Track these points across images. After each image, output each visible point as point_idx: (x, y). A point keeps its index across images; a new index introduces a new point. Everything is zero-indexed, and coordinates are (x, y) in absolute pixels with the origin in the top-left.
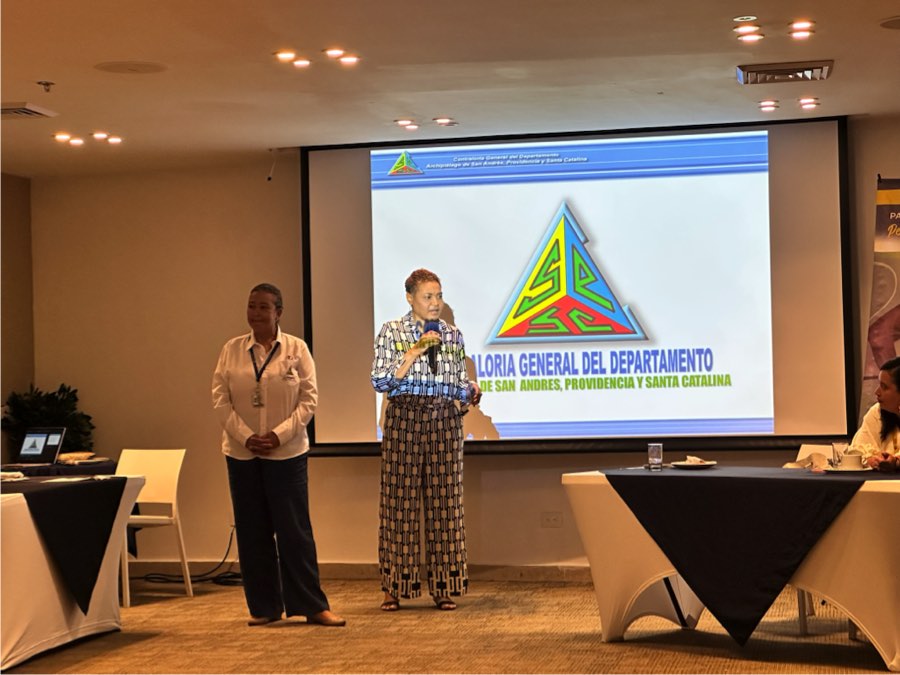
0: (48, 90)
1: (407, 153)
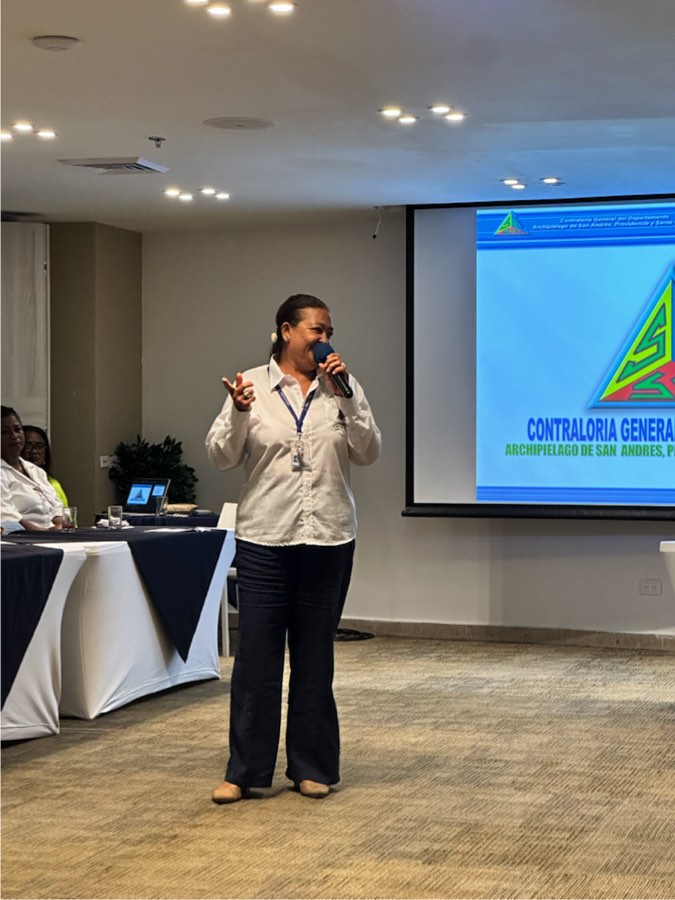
0: (158, 146)
1: (513, 213)
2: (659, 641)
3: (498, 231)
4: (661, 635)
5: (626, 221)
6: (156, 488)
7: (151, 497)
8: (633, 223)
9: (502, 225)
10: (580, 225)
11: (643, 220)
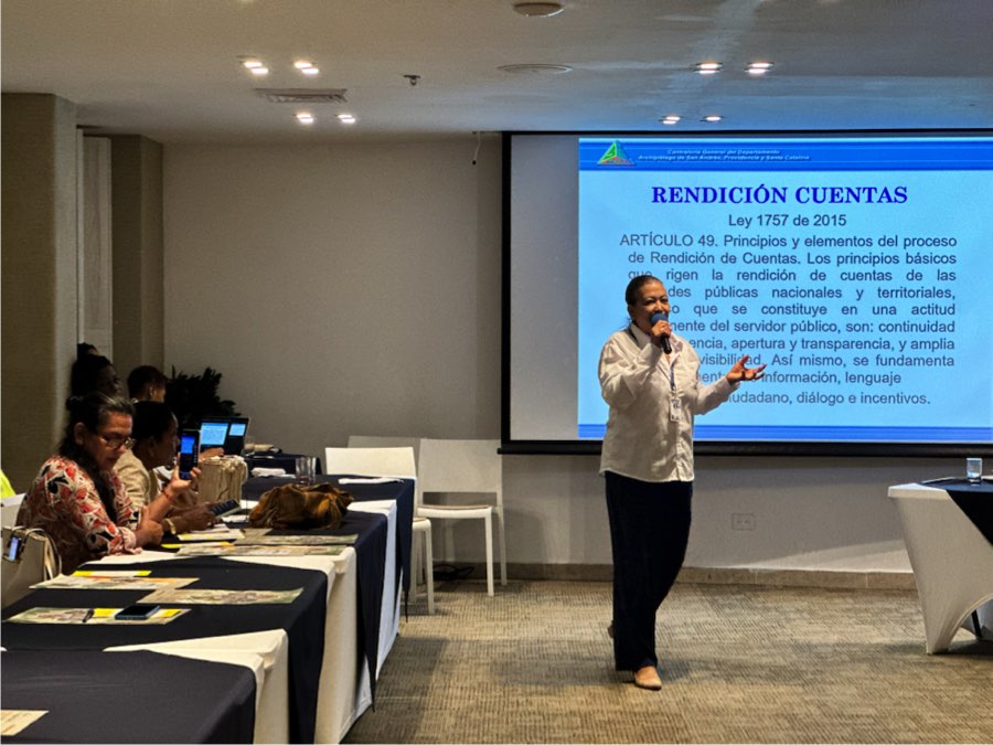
1: (618, 142)
2: (753, 575)
3: (602, 161)
4: (754, 570)
5: (736, 155)
6: (233, 427)
7: (228, 438)
8: (743, 157)
9: (606, 154)
10: (688, 157)
11: (753, 155)
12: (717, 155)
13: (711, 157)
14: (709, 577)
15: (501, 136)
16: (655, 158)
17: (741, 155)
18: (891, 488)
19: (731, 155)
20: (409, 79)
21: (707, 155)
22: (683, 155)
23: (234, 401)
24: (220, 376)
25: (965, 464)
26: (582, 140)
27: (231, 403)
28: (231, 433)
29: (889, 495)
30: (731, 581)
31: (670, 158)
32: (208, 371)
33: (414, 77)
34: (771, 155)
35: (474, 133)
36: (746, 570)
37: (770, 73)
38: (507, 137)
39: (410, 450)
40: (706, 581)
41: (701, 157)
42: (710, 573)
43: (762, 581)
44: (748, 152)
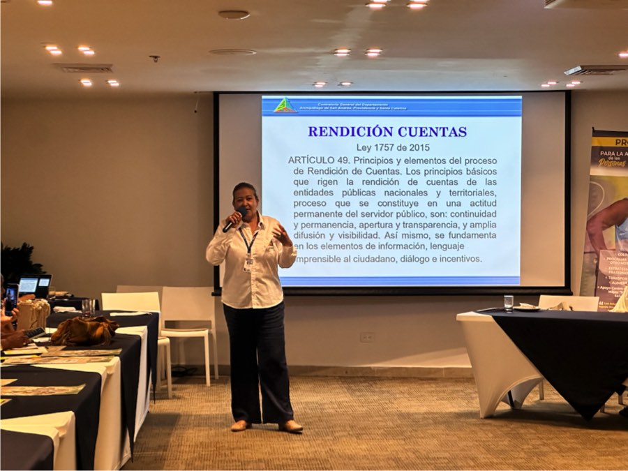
0: (156, 61)
1: (286, 98)
2: (374, 371)
3: (276, 110)
4: (374, 367)
5: (361, 106)
6: (41, 280)
7: (38, 287)
8: (365, 108)
9: (279, 106)
10: (331, 108)
11: (372, 106)
12: (349, 106)
13: (345, 108)
14: (346, 372)
15: (212, 94)
16: (310, 108)
17: (364, 106)
18: (458, 315)
19: (358, 106)
20: (152, 59)
21: (343, 106)
22: (327, 106)
23: (42, 264)
24: (32, 248)
25: (503, 300)
26: (264, 97)
27: (40, 265)
28: (40, 285)
29: (457, 319)
30: (360, 374)
31: (320, 108)
32: (25, 245)
33: (156, 57)
34: (382, 106)
35: (196, 92)
36: (370, 368)
37: (381, 56)
38: (216, 95)
39: (156, 294)
40: (345, 375)
41: (339, 108)
42: (347, 370)
43: (379, 375)
44: (367, 105)
